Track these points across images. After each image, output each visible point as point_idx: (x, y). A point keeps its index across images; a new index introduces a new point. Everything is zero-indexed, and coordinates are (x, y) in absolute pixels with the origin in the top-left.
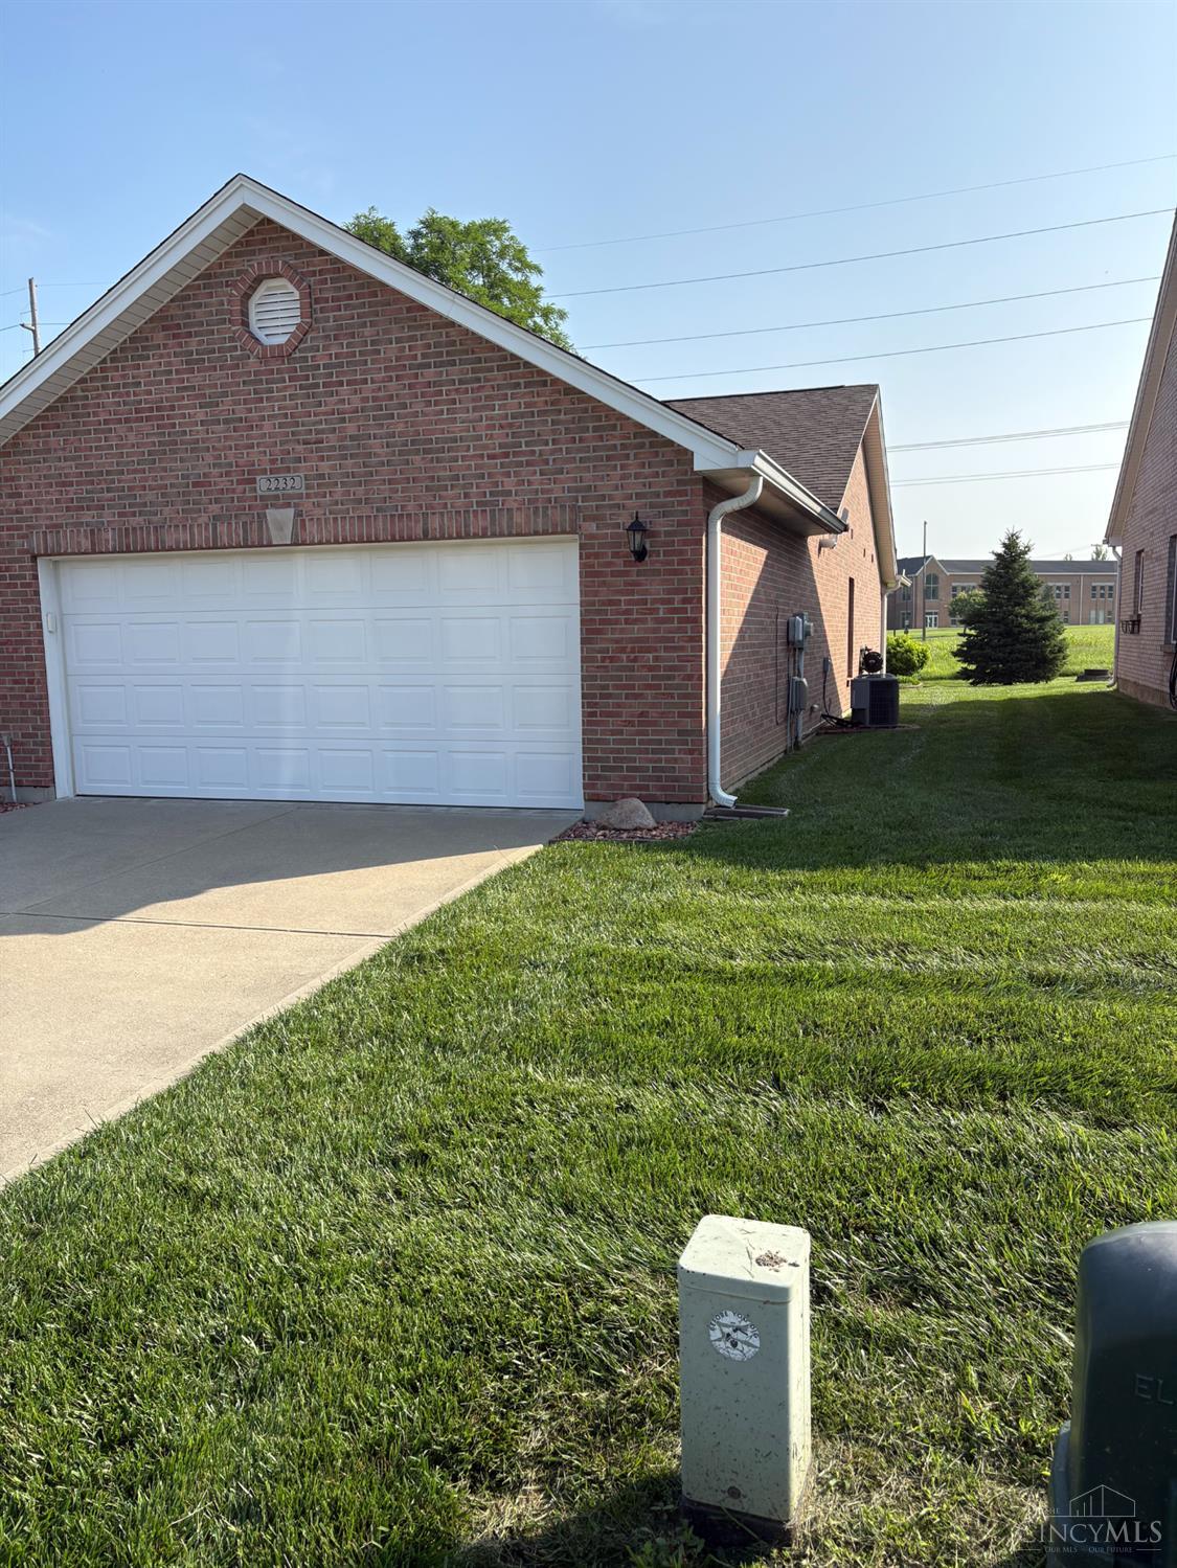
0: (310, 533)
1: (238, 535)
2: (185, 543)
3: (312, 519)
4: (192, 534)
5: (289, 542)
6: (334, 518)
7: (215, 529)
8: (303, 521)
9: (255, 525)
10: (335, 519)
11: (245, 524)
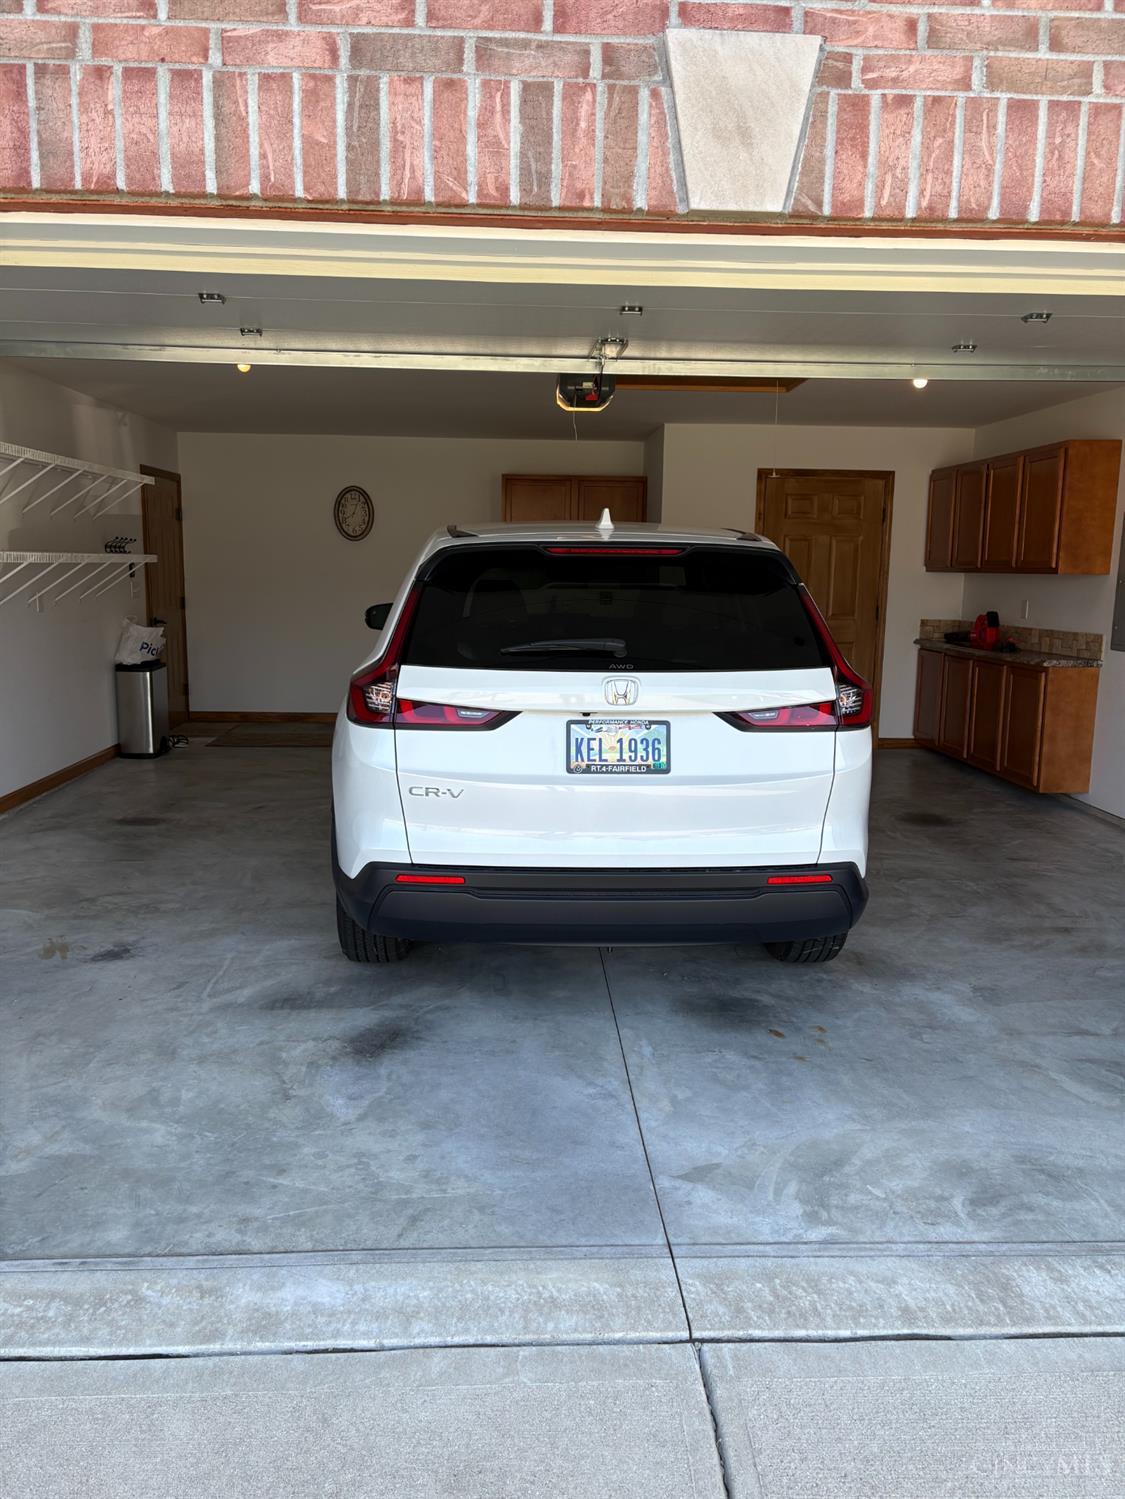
0: (885, 166)
1: (494, 148)
2: (190, 164)
3: (904, 101)
4: (229, 124)
5: (774, 204)
6: (1015, 107)
7: (365, 104)
8: (859, 105)
9: (596, 106)
10: (1022, 112)
11: (536, 94)
